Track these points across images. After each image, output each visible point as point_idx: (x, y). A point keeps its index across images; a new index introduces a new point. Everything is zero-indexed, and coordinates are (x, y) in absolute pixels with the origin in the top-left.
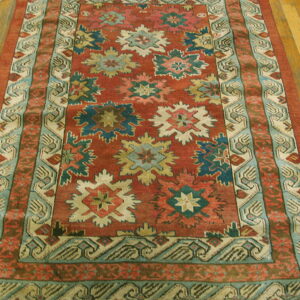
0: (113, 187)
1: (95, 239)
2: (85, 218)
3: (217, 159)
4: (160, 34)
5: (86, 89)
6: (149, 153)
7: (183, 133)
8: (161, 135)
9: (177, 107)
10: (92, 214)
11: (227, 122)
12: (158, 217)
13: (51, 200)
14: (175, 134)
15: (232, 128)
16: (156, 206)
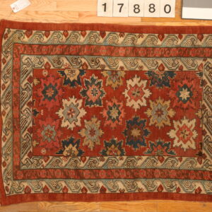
0: (177, 129)
1: (204, 137)
2: (193, 142)
3: (161, 77)
4: (65, 102)
5: (113, 146)
6: (157, 112)
7: (144, 93)
8: (146, 105)
9: (126, 95)
10: (191, 139)
11: (137, 69)
12: (192, 108)
13: (184, 159)
14: (145, 98)
15: (141, 67)
16: (187, 109)
